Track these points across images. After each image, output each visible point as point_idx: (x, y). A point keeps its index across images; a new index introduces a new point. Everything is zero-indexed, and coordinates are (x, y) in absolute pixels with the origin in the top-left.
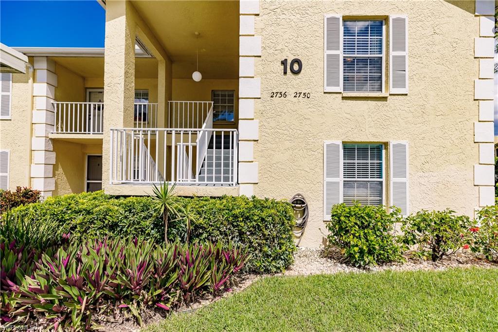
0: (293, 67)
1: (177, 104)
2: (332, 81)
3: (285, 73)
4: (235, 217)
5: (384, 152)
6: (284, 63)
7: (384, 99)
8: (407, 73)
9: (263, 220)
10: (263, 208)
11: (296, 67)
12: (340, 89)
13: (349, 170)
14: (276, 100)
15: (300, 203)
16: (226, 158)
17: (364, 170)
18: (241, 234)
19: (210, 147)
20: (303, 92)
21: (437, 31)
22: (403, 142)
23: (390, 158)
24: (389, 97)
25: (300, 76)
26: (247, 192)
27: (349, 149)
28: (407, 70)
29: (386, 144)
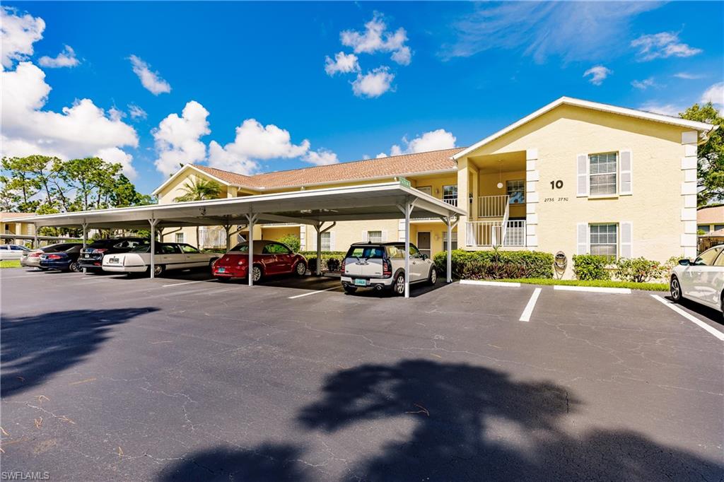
0: (558, 184)
1: (484, 198)
2: (582, 188)
3: (553, 188)
4: (524, 257)
5: (617, 228)
6: (552, 183)
7: (617, 198)
8: (631, 183)
9: (536, 258)
10: (537, 254)
11: (559, 185)
12: (588, 194)
13: (593, 239)
14: (548, 202)
15: (561, 256)
16: (520, 233)
17: (603, 239)
18: (527, 263)
19: (508, 226)
20: (564, 197)
21: (653, 156)
22: (628, 222)
23: (620, 231)
24: (619, 197)
25: (562, 189)
26: (531, 250)
27: (593, 227)
28: (631, 180)
29: (618, 223)
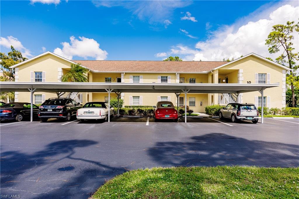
6: (248, 82)
11: (250, 82)
22: (269, 97)
23: (267, 99)
